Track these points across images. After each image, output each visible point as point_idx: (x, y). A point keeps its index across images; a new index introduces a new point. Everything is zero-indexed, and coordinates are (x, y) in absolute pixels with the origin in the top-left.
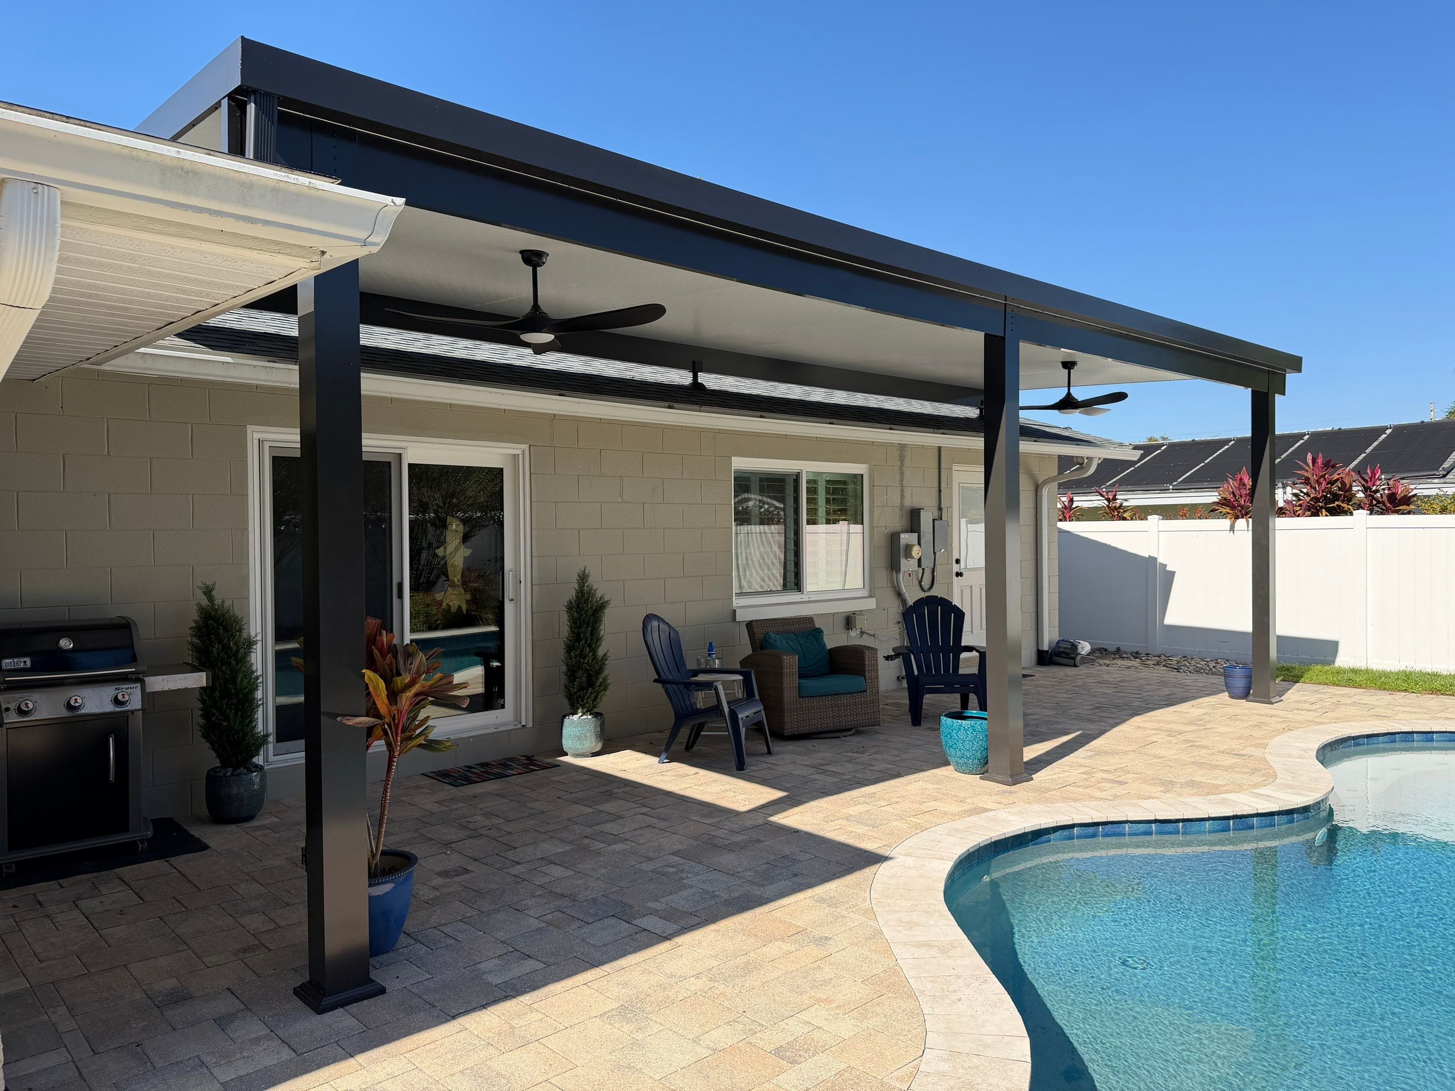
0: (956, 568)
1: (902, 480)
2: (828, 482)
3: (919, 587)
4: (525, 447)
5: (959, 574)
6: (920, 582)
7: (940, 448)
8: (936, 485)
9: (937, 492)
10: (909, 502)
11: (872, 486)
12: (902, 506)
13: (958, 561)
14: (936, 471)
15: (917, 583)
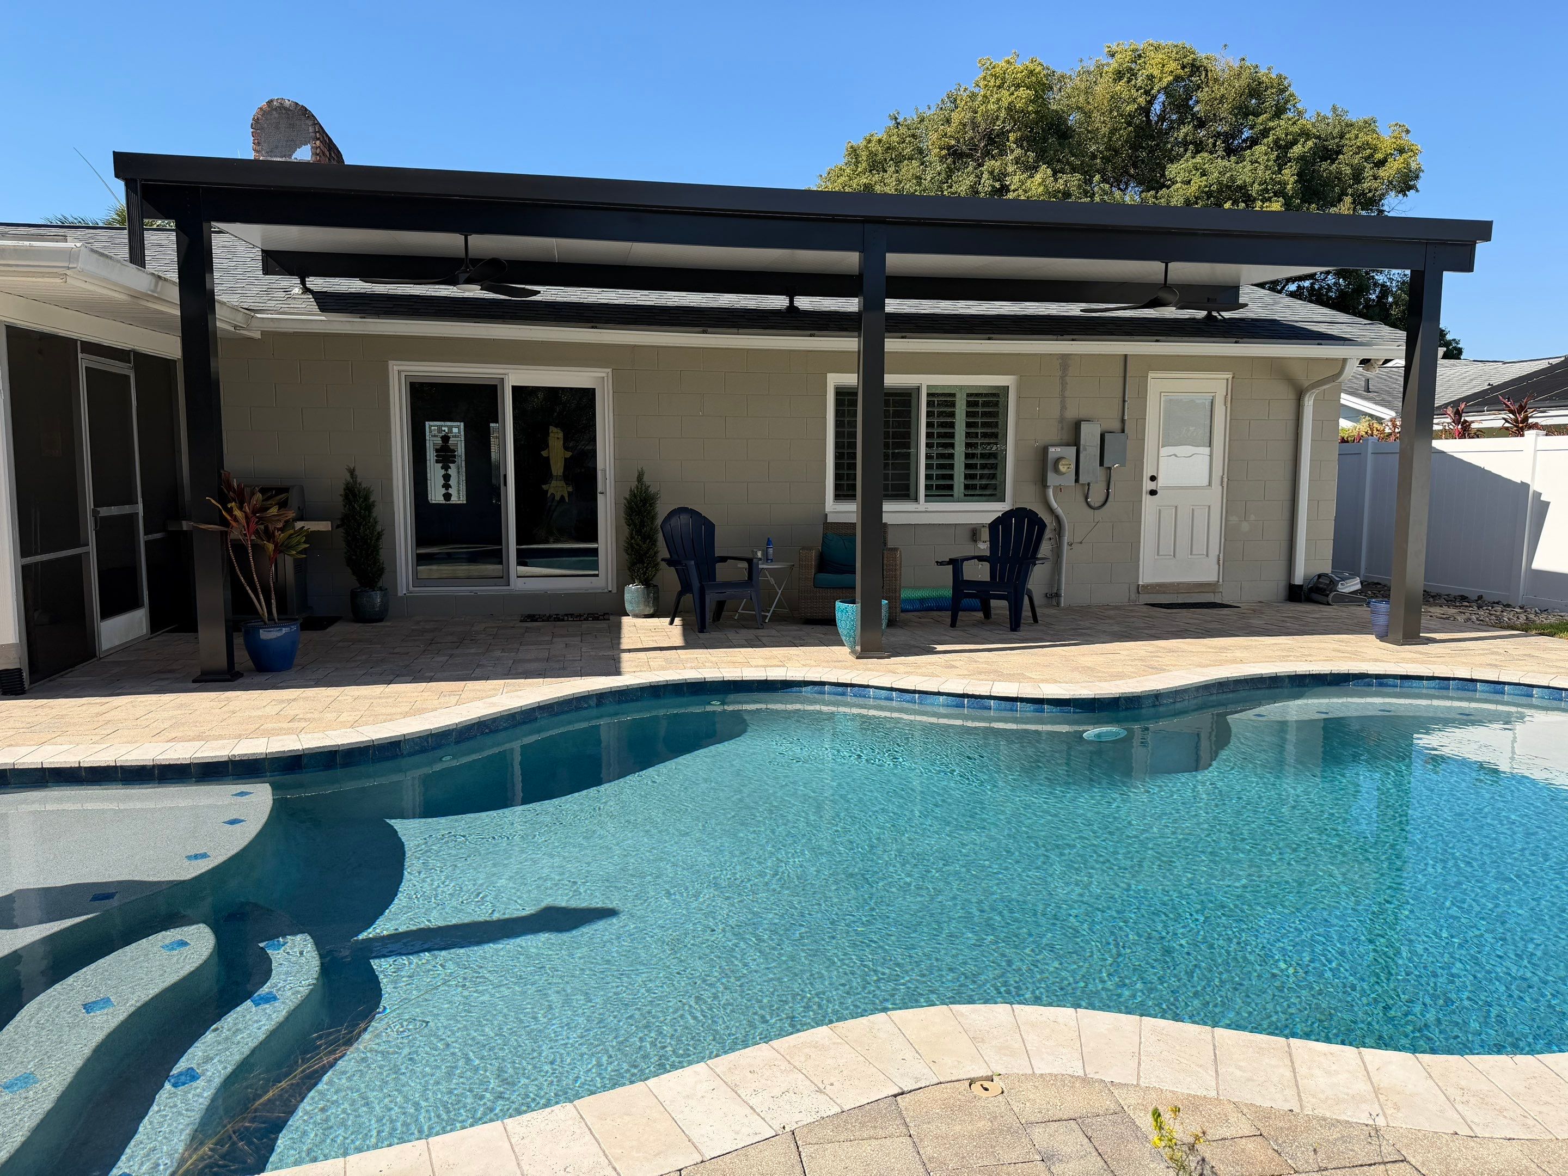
0: (1150, 486)
1: (1063, 390)
2: (969, 395)
3: (1084, 504)
4: (609, 370)
5: (1153, 493)
6: (1086, 498)
7: (1126, 356)
8: (1121, 395)
9: (1121, 403)
10: (1072, 413)
11: (1019, 398)
12: (1062, 420)
13: (1153, 478)
14: (1121, 380)
15: (1083, 499)
